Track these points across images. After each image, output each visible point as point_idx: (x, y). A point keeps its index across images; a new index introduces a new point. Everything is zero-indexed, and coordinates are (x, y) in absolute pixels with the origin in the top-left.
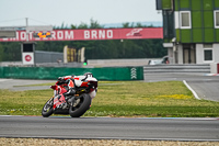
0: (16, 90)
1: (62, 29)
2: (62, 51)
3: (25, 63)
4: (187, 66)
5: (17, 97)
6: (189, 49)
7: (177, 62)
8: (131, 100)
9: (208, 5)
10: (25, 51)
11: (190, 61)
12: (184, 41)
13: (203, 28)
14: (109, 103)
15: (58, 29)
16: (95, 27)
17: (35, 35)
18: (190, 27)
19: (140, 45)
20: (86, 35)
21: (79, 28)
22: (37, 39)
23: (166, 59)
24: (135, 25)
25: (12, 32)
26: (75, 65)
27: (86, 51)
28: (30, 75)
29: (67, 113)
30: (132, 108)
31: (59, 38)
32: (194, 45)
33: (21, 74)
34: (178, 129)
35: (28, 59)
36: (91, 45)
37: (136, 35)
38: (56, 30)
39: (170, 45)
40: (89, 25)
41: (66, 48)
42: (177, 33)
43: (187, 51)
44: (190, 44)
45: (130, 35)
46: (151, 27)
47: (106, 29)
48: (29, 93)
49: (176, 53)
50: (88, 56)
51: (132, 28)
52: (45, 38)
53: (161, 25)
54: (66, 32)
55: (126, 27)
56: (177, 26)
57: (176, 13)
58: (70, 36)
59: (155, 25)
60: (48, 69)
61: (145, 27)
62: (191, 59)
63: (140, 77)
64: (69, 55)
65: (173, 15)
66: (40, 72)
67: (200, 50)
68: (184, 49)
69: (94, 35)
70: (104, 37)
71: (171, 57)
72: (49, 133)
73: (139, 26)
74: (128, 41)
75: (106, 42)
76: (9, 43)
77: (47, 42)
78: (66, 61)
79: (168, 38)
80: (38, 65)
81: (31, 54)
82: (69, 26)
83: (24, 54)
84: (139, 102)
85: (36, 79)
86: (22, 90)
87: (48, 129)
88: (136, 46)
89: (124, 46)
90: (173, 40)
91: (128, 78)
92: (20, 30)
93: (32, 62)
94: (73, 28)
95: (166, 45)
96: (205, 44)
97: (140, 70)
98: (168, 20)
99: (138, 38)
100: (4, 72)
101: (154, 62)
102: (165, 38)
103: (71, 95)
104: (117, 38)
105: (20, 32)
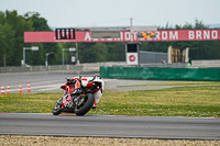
0: (120, 90)
1: (166, 30)
2: (166, 51)
3: (129, 63)
5: (120, 97)
10: (129, 51)
14: (213, 104)
15: (162, 30)
16: (200, 27)
17: (140, 36)
20: (191, 36)
21: (184, 29)
22: (142, 39)
25: (116, 32)
26: (179, 65)
27: (190, 51)
28: (134, 76)
29: (73, 112)
31: (163, 38)
33: (125, 75)
35: (132, 60)
36: (195, 46)
38: (160, 30)
40: (194, 25)
41: (170, 49)
47: (211, 30)
48: (133, 94)
50: (193, 57)
52: (149, 39)
54: (171, 33)
58: (174, 36)
60: (152, 69)
64: (174, 56)
66: (144, 72)
69: (199, 35)
70: (208, 37)
72: (152, 134)
75: (210, 42)
76: (113, 43)
77: (152, 43)
78: (170, 61)
80: (142, 65)
81: (136, 54)
82: (173, 27)
83: (128, 55)
85: (140, 79)
86: (126, 90)
87: (152, 130)
92: (125, 30)
93: (136, 62)
94: (178, 28)
100: (108, 72)
103: (77, 94)
105: (124, 32)
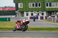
4: (22, 17)
6: (22, 13)
7: (19, 16)
8: (7, 26)
9: (27, 2)
11: (22, 16)
12: (21, 11)
13: (26, 8)
14: (1, 27)
18: (22, 7)
19: (9, 12)
23: (16, 16)
24: (8, 7)
30: (7, 28)
32: (24, 12)
34: (19, 34)
37: (8, 9)
39: (17, 12)
42: (19, 9)
43: (22, 14)
44: (22, 12)
45: (7, 9)
46: (12, 7)
49: (19, 14)
51: (7, 7)
53: (15, 7)
55: (6, 7)
56: (19, 7)
57: (19, 4)
59: (13, 7)
61: (11, 7)
62: (23, 16)
63: (9, 20)
65: (18, 4)
67: (25, 13)
68: (21, 13)
71: (17, 15)
73: (9, 7)
74: (6, 11)
79: (17, 10)
84: (9, 27)
88: (8, 12)
89: (5, 12)
90: (18, 11)
91: (6, 21)
95: (16, 12)
96: (26, 12)
97: (9, 19)
98: (17, 5)
99: (9, 10)
101: (13, 16)
102: (16, 10)
103: (22, 25)
104: (3, 10)
